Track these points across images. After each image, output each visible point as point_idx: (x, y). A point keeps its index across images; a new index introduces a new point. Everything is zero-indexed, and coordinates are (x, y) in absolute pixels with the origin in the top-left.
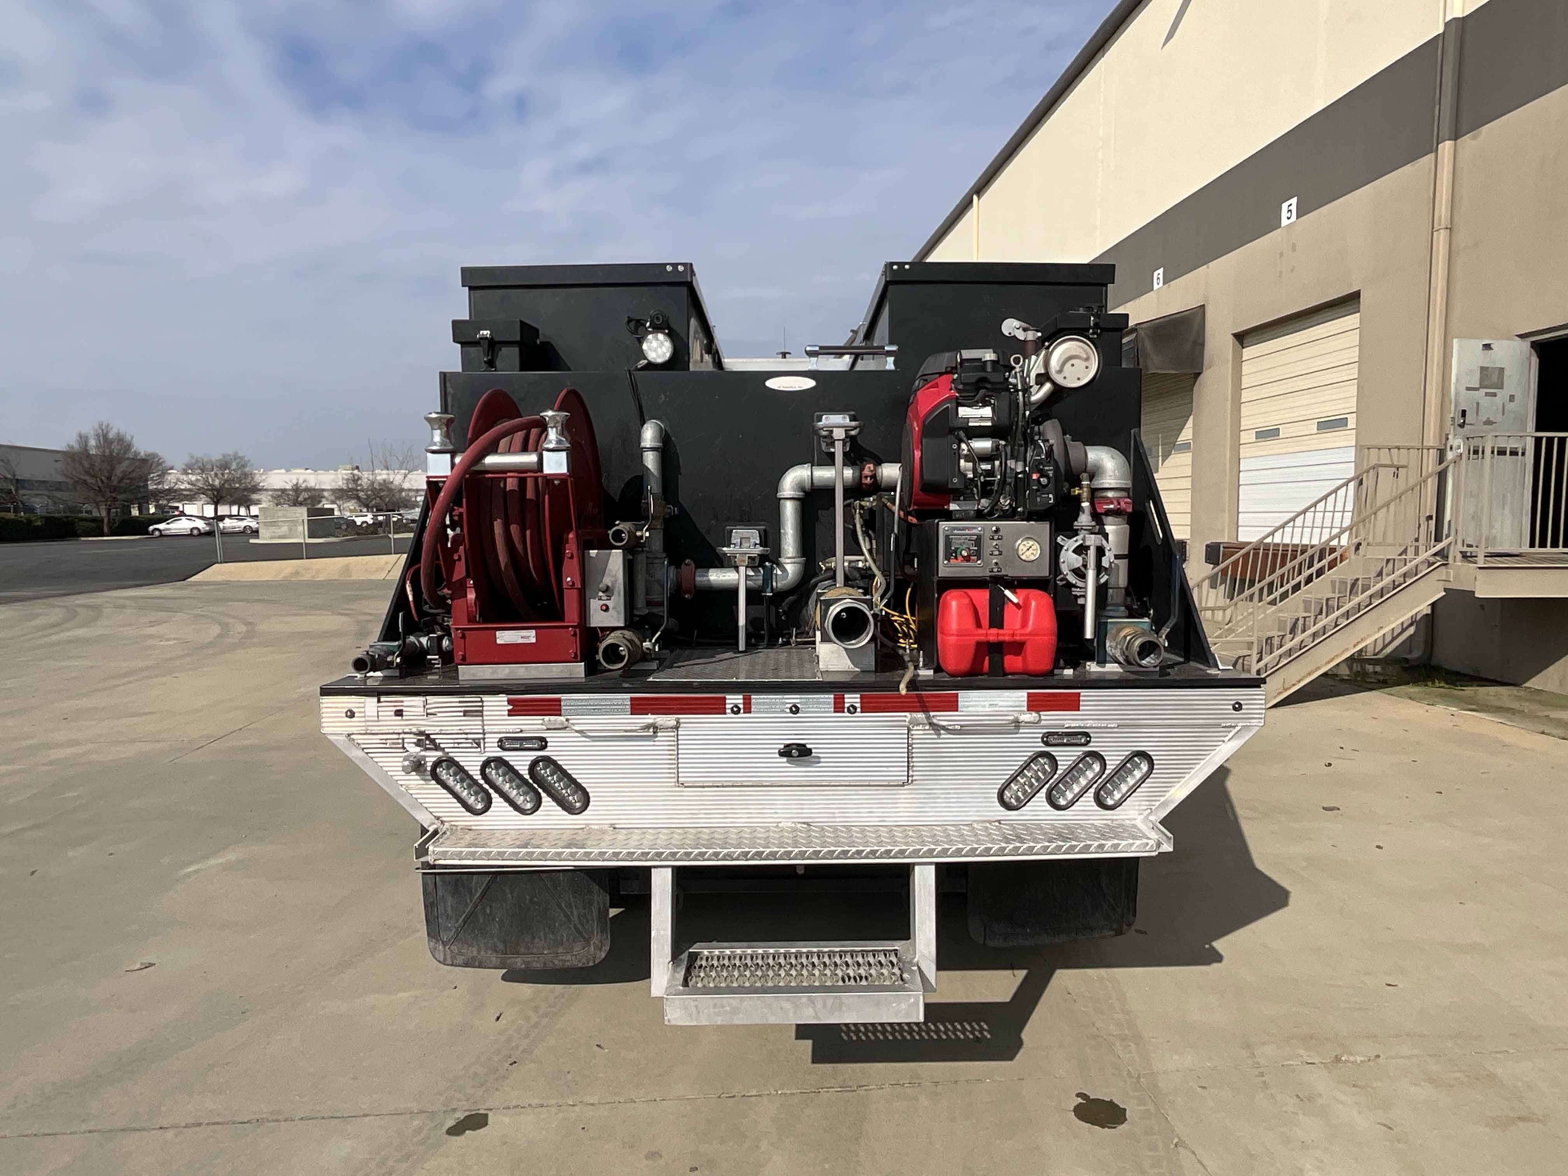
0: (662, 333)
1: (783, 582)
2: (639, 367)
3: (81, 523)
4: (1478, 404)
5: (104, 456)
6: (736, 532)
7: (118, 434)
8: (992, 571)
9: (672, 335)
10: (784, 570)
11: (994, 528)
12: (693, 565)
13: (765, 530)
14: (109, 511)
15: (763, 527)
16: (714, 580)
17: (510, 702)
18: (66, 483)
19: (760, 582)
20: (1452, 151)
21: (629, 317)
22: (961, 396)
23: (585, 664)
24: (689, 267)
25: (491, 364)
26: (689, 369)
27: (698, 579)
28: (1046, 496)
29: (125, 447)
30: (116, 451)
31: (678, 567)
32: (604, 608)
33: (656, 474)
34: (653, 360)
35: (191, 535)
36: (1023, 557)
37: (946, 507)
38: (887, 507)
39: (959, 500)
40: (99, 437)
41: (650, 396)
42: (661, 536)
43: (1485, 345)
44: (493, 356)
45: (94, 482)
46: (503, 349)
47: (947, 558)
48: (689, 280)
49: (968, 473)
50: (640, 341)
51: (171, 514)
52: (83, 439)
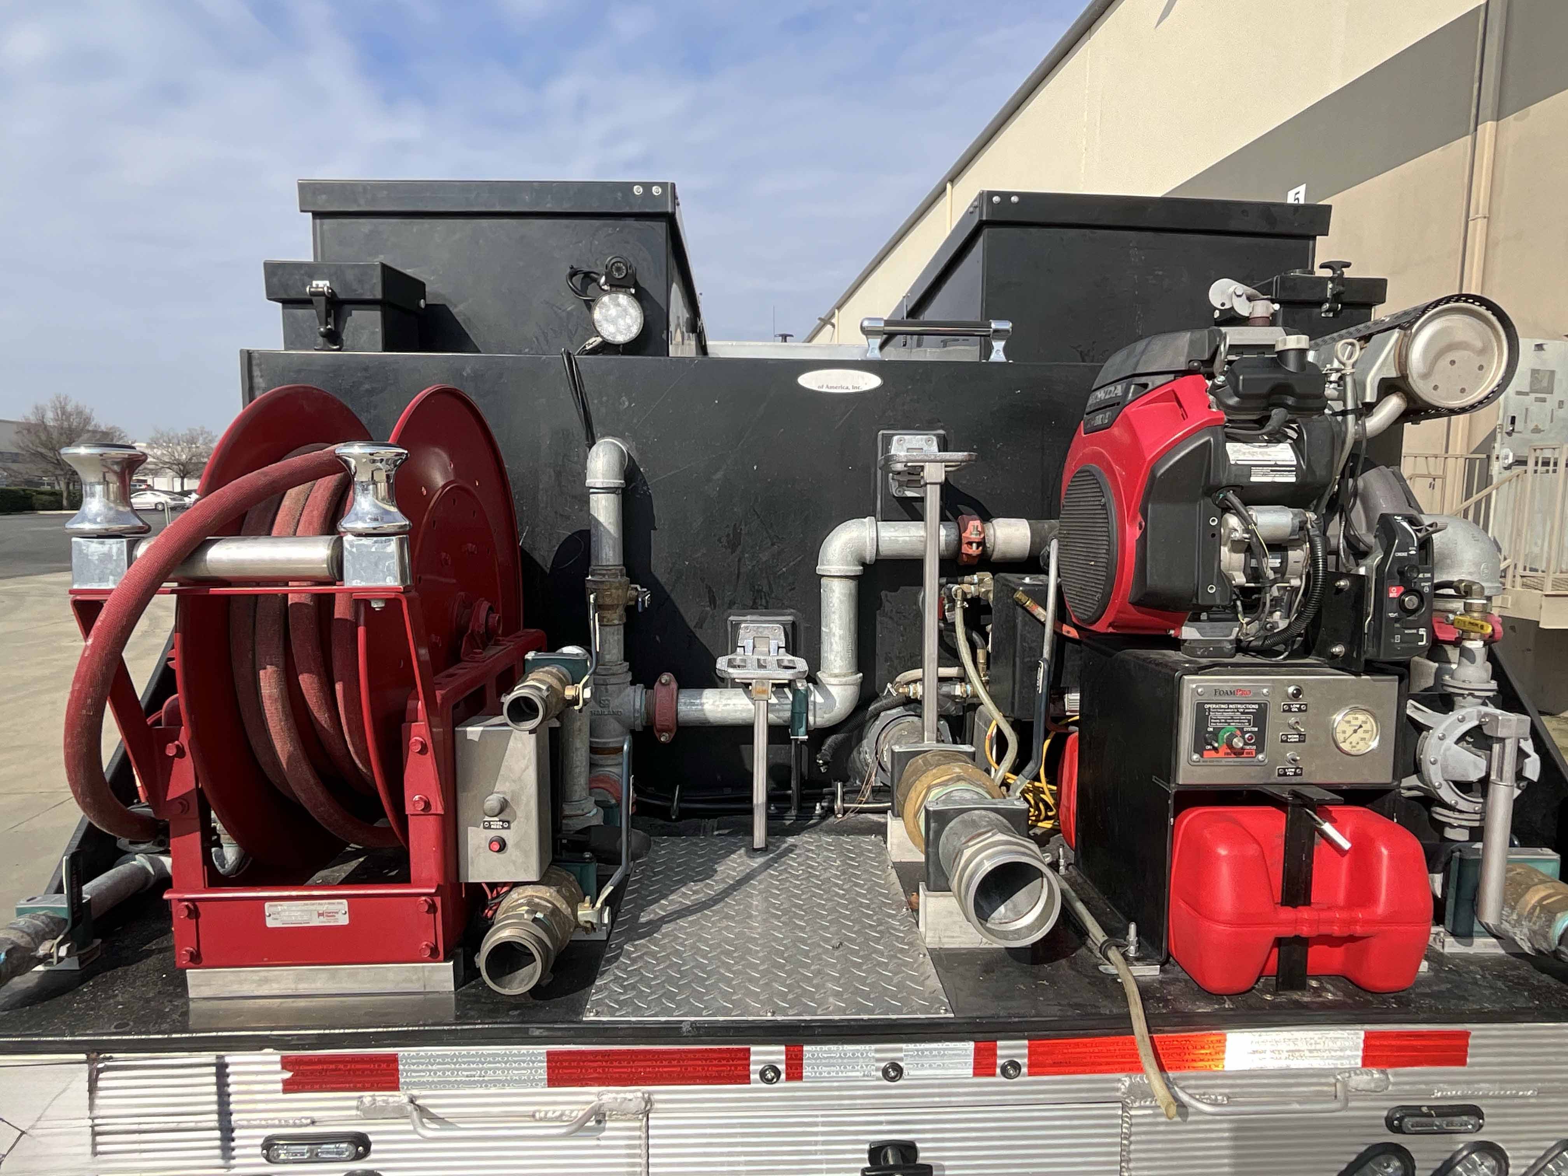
0: (625, 293)
1: (826, 716)
2: (588, 348)
3: (40, 496)
4: (1527, 409)
5: (62, 428)
6: (747, 628)
7: (77, 407)
8: (1285, 774)
9: (641, 297)
10: (827, 694)
11: (1291, 690)
12: (674, 685)
13: (794, 624)
14: (68, 484)
15: (790, 618)
16: (711, 711)
17: (286, 1063)
18: (23, 455)
19: (788, 714)
20: (1494, 131)
21: (572, 268)
22: (1229, 421)
23: (455, 966)
24: (670, 189)
25: (333, 338)
26: (668, 355)
27: (682, 708)
28: (1414, 631)
29: (85, 420)
30: (75, 424)
31: (649, 686)
32: (496, 847)
33: (612, 531)
34: (610, 338)
35: (156, 509)
36: (1345, 746)
37: (1172, 632)
38: (1025, 609)
39: (1198, 620)
40: (56, 409)
41: (605, 399)
42: (621, 637)
43: (1537, 345)
44: (335, 325)
45: (51, 455)
46: (353, 312)
47: (1199, 747)
48: (670, 210)
49: (1234, 573)
50: (589, 305)
51: (138, 487)
52: (39, 411)
